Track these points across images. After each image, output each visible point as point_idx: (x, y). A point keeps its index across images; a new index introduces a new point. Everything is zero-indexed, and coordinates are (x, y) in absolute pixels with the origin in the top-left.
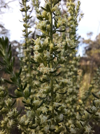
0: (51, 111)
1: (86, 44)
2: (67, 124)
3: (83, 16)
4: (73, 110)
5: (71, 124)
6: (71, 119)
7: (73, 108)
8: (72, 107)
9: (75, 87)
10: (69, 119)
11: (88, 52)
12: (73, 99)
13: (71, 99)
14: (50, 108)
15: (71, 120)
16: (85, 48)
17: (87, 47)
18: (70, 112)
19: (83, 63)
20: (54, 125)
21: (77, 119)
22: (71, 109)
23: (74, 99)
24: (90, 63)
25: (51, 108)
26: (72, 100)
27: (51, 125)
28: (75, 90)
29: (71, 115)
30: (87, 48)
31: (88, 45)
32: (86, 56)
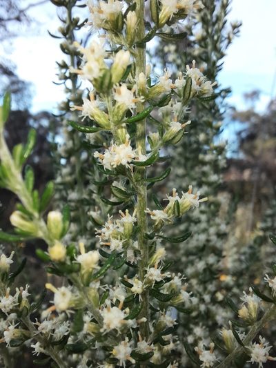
0: (138, 295)
1: (242, 121)
2: (190, 339)
3: (238, 32)
4: (207, 298)
5: (200, 339)
6: (201, 324)
7: (206, 292)
8: (205, 289)
9: (212, 230)
10: (196, 324)
11: (247, 145)
12: (207, 264)
13: (201, 265)
14: (134, 285)
15: (202, 327)
16: (239, 134)
17: (245, 130)
18: (198, 304)
19: (233, 176)
20: (146, 341)
21: (219, 324)
22: (202, 293)
23: (212, 265)
24: (251, 174)
25: (140, 286)
26: (205, 266)
27: (138, 341)
28: (214, 238)
29: (203, 313)
30: (244, 135)
31: (246, 126)
32: (241, 156)
